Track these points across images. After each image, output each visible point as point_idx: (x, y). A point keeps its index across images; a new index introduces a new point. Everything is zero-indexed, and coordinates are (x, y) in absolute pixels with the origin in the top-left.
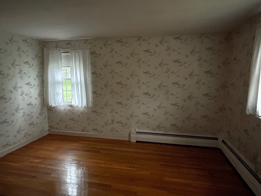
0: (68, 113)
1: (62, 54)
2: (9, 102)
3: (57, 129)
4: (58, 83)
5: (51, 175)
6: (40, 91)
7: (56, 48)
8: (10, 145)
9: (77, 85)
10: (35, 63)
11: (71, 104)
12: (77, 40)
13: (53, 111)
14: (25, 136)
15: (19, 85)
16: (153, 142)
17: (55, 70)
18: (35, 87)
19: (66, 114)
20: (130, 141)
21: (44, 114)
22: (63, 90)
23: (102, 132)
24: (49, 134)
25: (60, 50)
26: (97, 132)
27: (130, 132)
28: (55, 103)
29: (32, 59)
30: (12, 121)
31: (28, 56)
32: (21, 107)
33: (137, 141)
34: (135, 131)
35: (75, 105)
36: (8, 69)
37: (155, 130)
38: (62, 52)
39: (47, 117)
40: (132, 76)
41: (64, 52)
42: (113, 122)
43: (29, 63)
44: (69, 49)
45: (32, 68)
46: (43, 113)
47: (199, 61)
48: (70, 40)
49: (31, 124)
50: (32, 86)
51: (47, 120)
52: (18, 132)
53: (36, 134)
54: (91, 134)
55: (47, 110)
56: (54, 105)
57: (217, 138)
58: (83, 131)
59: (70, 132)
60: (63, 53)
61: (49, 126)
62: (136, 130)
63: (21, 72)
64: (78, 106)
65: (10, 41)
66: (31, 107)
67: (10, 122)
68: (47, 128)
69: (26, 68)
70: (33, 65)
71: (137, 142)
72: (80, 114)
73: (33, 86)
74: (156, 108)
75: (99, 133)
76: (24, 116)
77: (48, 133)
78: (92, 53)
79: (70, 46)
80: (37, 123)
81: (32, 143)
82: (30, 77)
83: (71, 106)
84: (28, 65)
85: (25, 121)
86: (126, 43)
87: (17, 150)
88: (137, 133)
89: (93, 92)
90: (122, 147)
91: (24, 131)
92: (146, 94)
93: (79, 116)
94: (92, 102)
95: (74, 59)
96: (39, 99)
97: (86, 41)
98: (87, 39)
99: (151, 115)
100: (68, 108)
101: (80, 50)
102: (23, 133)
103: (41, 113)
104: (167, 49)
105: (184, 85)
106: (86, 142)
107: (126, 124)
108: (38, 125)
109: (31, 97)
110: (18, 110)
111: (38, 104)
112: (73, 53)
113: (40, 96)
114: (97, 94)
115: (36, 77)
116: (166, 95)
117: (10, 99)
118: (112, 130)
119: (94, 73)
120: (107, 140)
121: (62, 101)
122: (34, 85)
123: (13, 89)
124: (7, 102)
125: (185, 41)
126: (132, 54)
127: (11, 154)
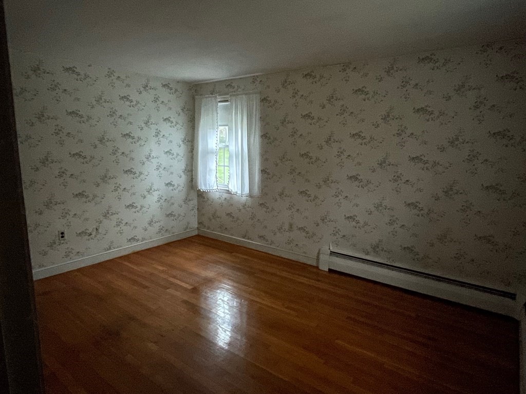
0: (224, 204)
1: (219, 104)
2: (139, 179)
3: (208, 228)
4: (212, 152)
5: (167, 290)
6: (187, 165)
7: (212, 94)
8: (138, 240)
9: (237, 157)
10: (182, 119)
11: (227, 189)
12: (240, 78)
13: (204, 198)
14: (160, 232)
15: (153, 154)
16: (364, 278)
17: (208, 130)
18: (179, 157)
19: (221, 205)
20: (317, 267)
21: (192, 202)
22: (217, 164)
23: (272, 243)
24: (198, 236)
25: (216, 97)
26: (265, 242)
27: (319, 251)
28: (205, 185)
29: (177, 113)
30: (142, 207)
31: (170, 109)
32: (155, 187)
33: (329, 269)
34: (329, 249)
35: (233, 191)
36: (139, 129)
37: (367, 254)
38: (219, 100)
39: (196, 207)
40: (328, 141)
41: (222, 100)
42: (291, 227)
43: (171, 120)
44: (228, 94)
45: (176, 127)
46: (190, 200)
47: (476, 107)
48: (231, 79)
49: (170, 215)
50: (174, 156)
51: (196, 212)
52: (150, 223)
53: (177, 230)
54: (255, 244)
55: (196, 196)
56: (203, 188)
57: (515, 295)
58: (244, 238)
59: (226, 236)
60: (220, 102)
61: (198, 222)
62: (331, 249)
63: (157, 134)
64: (237, 192)
65: (144, 88)
66: (172, 188)
67: (139, 207)
68: (196, 225)
69: (166, 129)
70: (177, 123)
71: (330, 271)
72: (241, 207)
73: (176, 157)
74: (373, 209)
75: (268, 244)
76: (159, 201)
77: (196, 233)
78: (264, 100)
79: (231, 90)
80: (179, 215)
81: (169, 244)
82: (171, 142)
83: (228, 192)
84: (169, 124)
85: (161, 208)
86: (322, 77)
87: (146, 250)
88: (332, 253)
89: (262, 171)
90: (304, 277)
91: (158, 224)
92: (354, 178)
93: (240, 210)
94: (259, 187)
95: (234, 112)
96: (184, 177)
97: (254, 79)
98: (257, 76)
99: (362, 223)
100: (225, 195)
101: (244, 96)
102: (157, 226)
103: (186, 199)
104: (401, 86)
105: (436, 164)
106: (241, 256)
107: (314, 234)
108: (181, 218)
109: (172, 173)
110: (151, 191)
111: (182, 185)
112: (234, 103)
113: (186, 172)
114: (268, 174)
115: (181, 143)
116: (394, 182)
117: (141, 173)
118: (289, 242)
119: (264, 136)
120: (280, 259)
121: (214, 182)
122: (178, 155)
123: (145, 160)
124: (136, 178)
125: (444, 65)
126: (330, 99)
127: (137, 253)
